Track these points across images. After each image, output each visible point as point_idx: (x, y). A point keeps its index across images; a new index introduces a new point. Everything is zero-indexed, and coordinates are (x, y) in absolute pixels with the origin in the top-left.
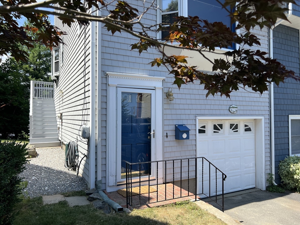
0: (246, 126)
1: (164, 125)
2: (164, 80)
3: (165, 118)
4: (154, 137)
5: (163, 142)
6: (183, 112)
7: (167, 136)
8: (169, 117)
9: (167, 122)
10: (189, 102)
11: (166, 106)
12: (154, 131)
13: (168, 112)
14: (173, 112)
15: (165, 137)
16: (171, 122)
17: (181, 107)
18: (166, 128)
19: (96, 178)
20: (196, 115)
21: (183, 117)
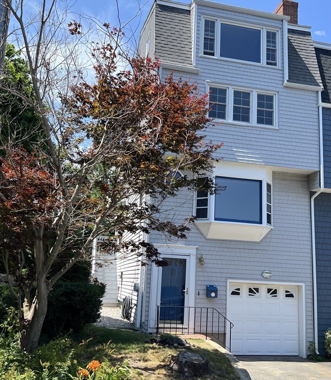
0: (287, 292)
1: (196, 285)
2: (198, 248)
3: (198, 279)
4: (187, 294)
5: (196, 299)
6: (214, 275)
7: (199, 294)
8: (202, 278)
9: (199, 283)
10: (220, 266)
11: (199, 269)
12: (187, 289)
13: (201, 274)
14: (205, 274)
15: (197, 295)
16: (203, 283)
17: (213, 270)
18: (199, 287)
19: (141, 320)
20: (227, 278)
21: (215, 279)
